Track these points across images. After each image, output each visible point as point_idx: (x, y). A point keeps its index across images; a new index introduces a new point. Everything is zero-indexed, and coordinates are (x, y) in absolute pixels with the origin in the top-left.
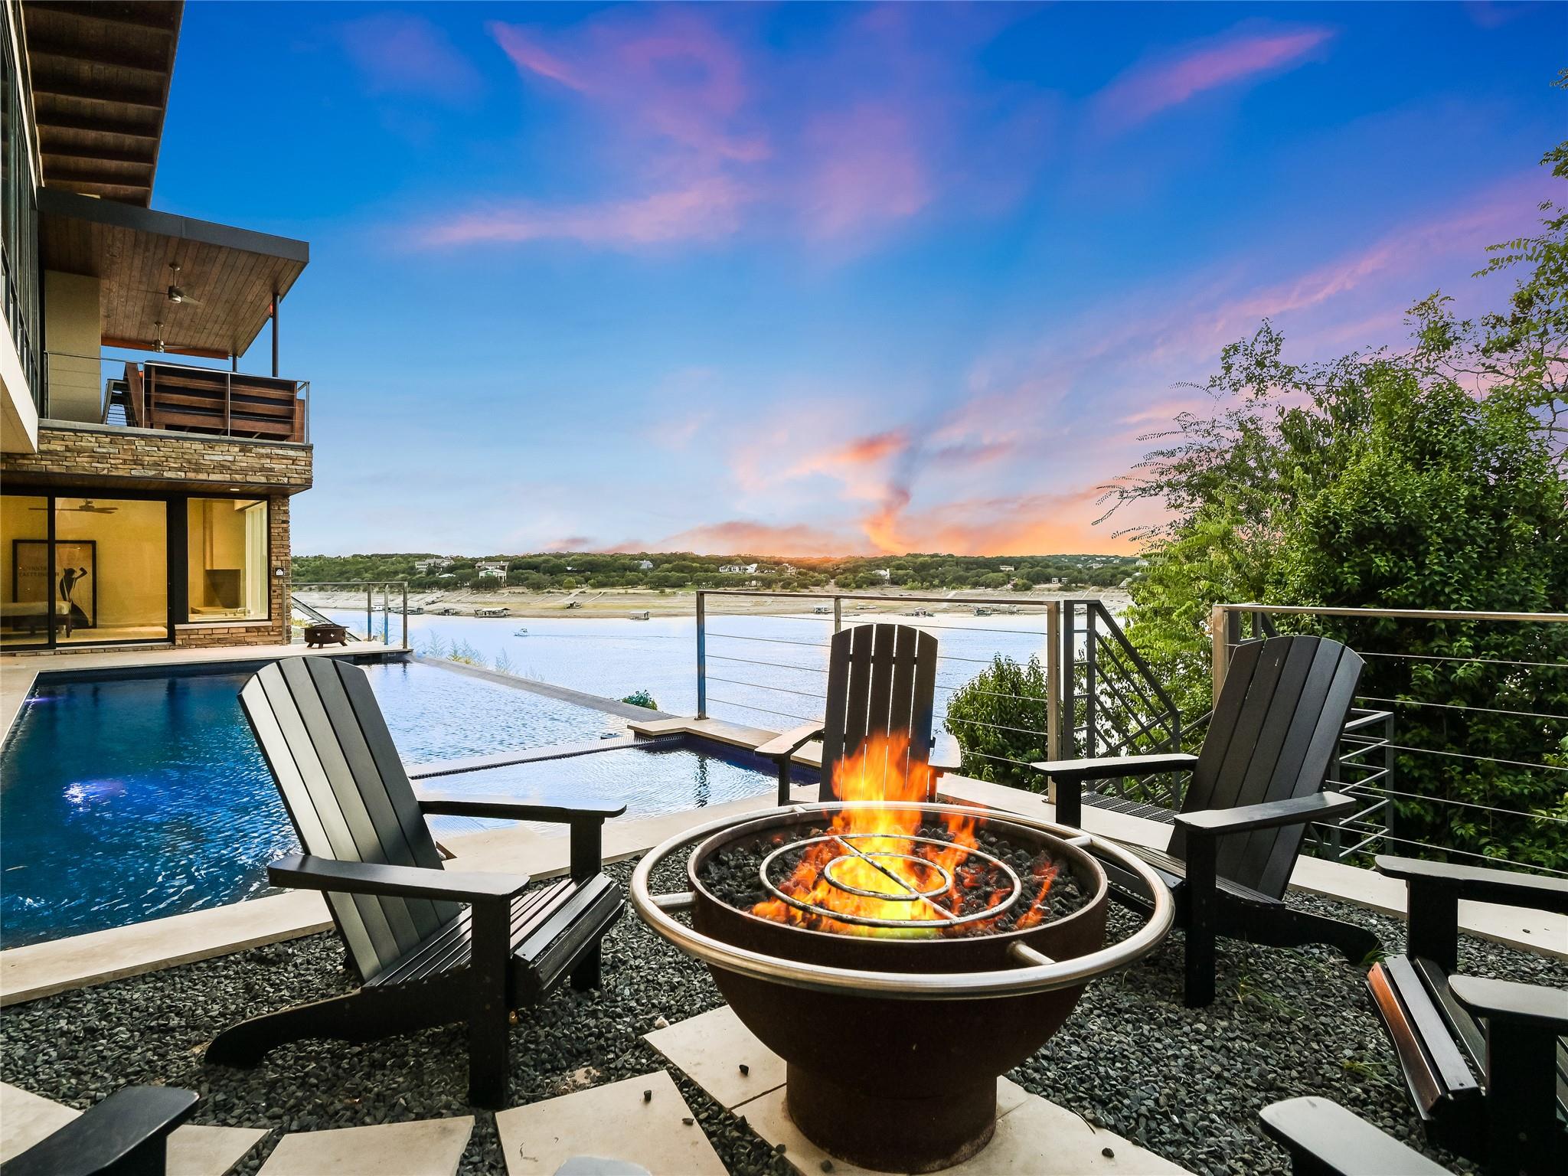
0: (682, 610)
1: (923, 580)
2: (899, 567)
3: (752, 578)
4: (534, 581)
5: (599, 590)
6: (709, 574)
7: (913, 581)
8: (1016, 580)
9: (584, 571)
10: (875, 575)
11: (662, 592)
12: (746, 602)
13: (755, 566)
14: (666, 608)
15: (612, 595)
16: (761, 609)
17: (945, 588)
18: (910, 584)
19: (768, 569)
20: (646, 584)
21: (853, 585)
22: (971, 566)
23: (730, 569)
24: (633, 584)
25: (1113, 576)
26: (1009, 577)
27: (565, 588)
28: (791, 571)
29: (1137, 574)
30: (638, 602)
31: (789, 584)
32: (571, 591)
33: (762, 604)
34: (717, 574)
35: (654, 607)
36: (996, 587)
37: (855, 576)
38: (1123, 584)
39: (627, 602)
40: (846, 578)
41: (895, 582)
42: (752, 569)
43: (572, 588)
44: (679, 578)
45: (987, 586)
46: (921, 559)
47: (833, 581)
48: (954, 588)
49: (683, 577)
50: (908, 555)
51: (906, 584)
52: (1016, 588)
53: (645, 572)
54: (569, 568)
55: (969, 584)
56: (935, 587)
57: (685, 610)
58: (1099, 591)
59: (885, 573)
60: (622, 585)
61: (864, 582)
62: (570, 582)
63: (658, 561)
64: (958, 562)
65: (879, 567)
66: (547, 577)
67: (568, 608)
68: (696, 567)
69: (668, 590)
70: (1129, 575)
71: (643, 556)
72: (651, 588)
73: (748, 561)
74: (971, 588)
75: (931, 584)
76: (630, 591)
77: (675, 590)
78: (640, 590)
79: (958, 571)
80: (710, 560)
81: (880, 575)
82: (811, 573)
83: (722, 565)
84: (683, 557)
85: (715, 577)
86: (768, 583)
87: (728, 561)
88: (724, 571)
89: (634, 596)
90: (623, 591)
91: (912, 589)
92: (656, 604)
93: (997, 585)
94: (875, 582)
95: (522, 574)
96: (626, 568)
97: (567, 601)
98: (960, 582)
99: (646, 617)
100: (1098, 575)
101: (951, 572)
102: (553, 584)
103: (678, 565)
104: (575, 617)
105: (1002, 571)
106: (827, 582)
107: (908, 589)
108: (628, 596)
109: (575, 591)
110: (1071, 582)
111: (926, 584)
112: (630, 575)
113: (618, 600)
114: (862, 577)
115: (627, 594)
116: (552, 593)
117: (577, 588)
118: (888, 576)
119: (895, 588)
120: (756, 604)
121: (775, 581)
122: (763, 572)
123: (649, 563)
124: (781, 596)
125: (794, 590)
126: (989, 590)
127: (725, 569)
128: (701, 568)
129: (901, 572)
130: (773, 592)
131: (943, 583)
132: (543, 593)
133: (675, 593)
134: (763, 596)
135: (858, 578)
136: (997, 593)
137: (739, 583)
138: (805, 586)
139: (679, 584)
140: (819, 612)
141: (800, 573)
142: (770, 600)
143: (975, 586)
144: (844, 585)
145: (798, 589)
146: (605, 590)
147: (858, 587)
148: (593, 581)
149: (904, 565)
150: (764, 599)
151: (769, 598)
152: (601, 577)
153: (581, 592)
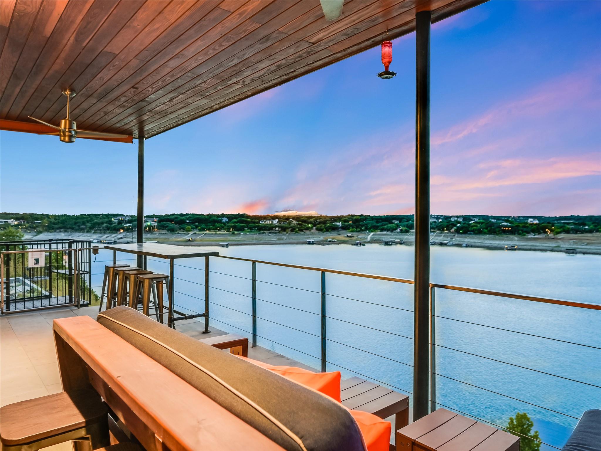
0: (243, 242)
1: (357, 228)
2: (345, 221)
3: (276, 227)
4: (171, 228)
5: (202, 232)
6: (256, 224)
7: (353, 228)
8: (401, 228)
9: (195, 223)
10: (335, 225)
11: (233, 233)
12: (273, 237)
13: (277, 220)
14: (235, 241)
15: (209, 234)
16: (282, 242)
17: (367, 232)
18: (351, 229)
19: (283, 222)
20: (225, 229)
21: (325, 230)
22: (379, 221)
23: (265, 222)
24: (219, 229)
26: (398, 226)
27: (187, 231)
28: (295, 223)
29: (458, 225)
30: (221, 238)
31: (295, 229)
32: (189, 233)
33: (282, 239)
34: (259, 224)
37: (325, 226)
38: (453, 230)
39: (218, 238)
40: (321, 227)
41: (344, 228)
42: (276, 222)
43: (190, 231)
44: (241, 226)
45: (388, 230)
46: (355, 217)
47: (314, 228)
48: (372, 232)
49: (243, 226)
50: (349, 215)
51: (349, 229)
52: (401, 231)
53: (224, 223)
54: (188, 221)
55: (379, 229)
56: (363, 230)
57: (245, 242)
58: (441, 233)
59: (340, 224)
60: (213, 229)
61: (330, 229)
62: (189, 228)
63: (231, 217)
64: (373, 218)
65: (336, 221)
66: (177, 226)
67: (188, 241)
68: (249, 221)
69: (236, 232)
70: (455, 225)
71: (223, 215)
72: (228, 231)
73: (273, 218)
74: (380, 232)
75: (361, 229)
76: (218, 233)
77: (239, 232)
78: (222, 232)
79: (373, 223)
80: (256, 217)
81: (337, 225)
82: (304, 224)
83: (261, 220)
84: (242, 216)
85: (259, 226)
86: (284, 229)
87: (265, 218)
88: (262, 223)
89: (220, 235)
90: (214, 233)
91: (352, 231)
92: (231, 239)
93: (392, 230)
94: (334, 229)
95: (165, 224)
96: (215, 221)
97: (187, 238)
98: (374, 228)
99: (227, 246)
100: (440, 226)
101: (371, 223)
102: (180, 229)
103: (240, 220)
104: (192, 246)
105: (394, 223)
106: (312, 228)
107: (350, 232)
108: (217, 235)
109: (191, 233)
111: (359, 229)
112: (217, 225)
113: (213, 237)
114: (328, 226)
115: (216, 234)
116: (180, 233)
117: (192, 231)
118: (341, 225)
119: (344, 231)
120: (279, 239)
121: (288, 228)
122: (281, 223)
123: (226, 219)
124: (291, 235)
125: (296, 232)
126: (389, 233)
127: (263, 222)
128: (251, 221)
129: (346, 224)
130: (287, 233)
131: (367, 229)
132: (176, 234)
133: (239, 234)
134: (282, 235)
135: (326, 227)
136: (393, 234)
137: (270, 229)
138: (302, 230)
139: (241, 229)
140: (309, 243)
141: (298, 224)
142: (285, 237)
143: (382, 230)
144: (319, 230)
145: (299, 232)
146: (205, 233)
147: (327, 230)
148: (199, 228)
149: (348, 220)
150: (283, 237)
151: (285, 236)
152: (203, 226)
153: (194, 233)
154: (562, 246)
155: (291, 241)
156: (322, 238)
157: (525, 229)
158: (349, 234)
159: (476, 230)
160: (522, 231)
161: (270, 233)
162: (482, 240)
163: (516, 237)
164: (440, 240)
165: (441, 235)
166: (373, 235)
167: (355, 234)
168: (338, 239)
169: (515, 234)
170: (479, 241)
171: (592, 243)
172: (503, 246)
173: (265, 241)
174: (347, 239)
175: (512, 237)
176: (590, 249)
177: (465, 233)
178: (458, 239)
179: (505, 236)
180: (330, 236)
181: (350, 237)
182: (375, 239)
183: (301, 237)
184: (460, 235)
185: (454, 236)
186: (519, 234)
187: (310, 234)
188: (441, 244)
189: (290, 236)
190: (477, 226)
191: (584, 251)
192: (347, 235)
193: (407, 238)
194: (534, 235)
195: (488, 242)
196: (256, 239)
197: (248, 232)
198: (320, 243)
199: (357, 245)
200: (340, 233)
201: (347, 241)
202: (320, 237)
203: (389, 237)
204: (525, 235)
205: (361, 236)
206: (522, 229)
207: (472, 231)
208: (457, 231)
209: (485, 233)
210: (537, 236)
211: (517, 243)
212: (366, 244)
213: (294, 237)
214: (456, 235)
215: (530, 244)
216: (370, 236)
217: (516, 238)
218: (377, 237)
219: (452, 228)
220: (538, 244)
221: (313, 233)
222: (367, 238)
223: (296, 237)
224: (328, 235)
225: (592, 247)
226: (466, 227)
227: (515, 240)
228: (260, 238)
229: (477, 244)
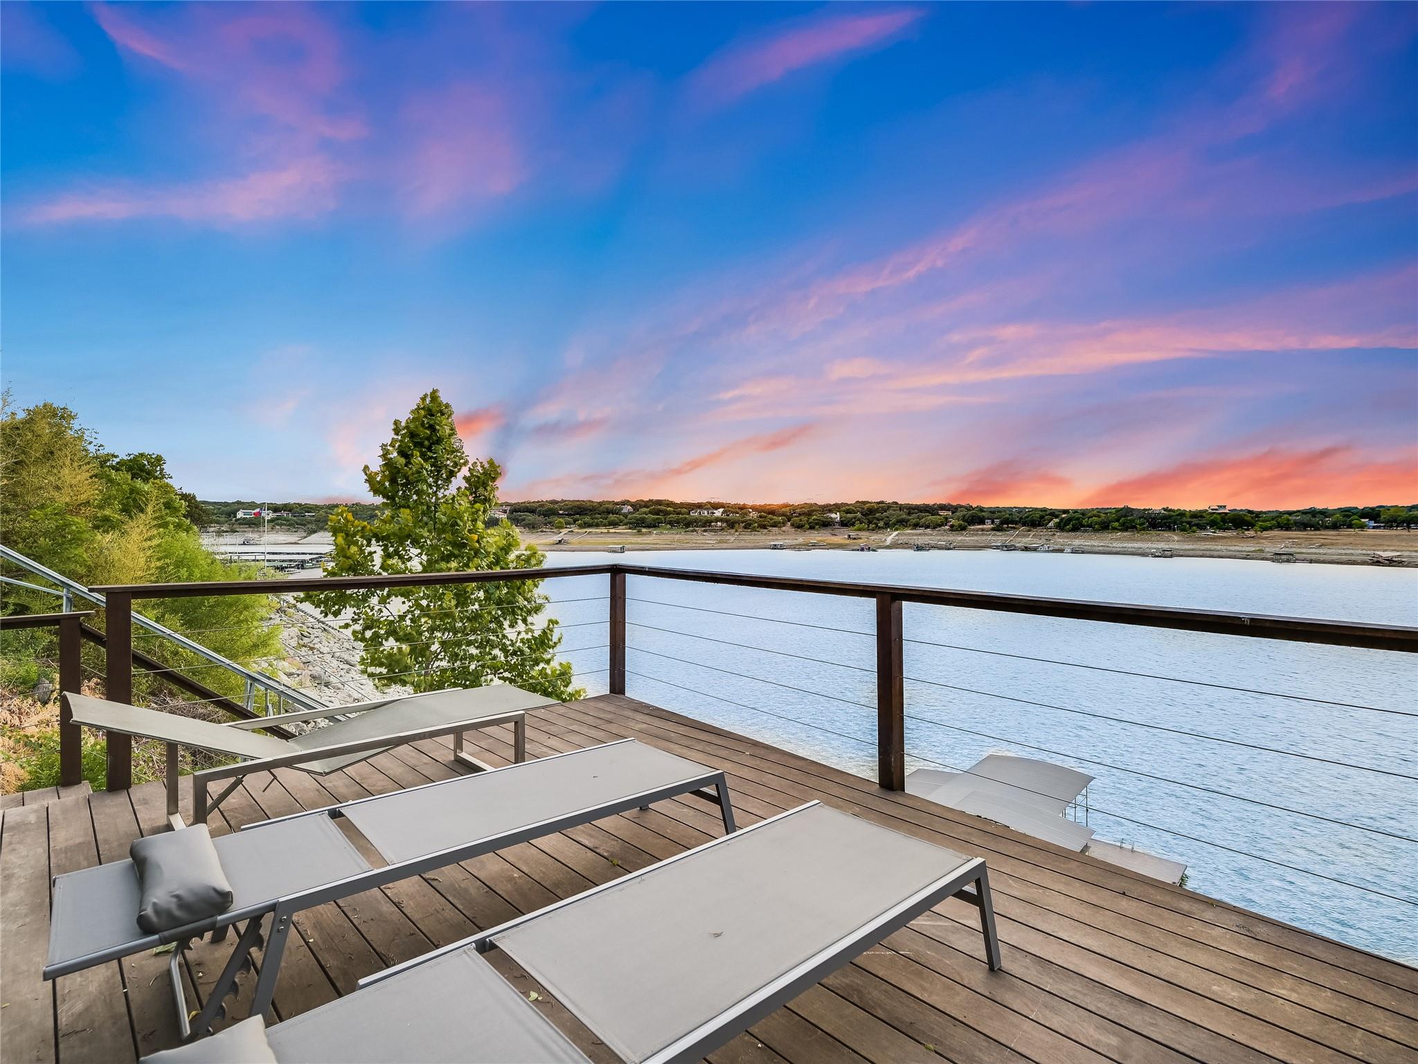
0: (656, 546)
1: (870, 522)
2: (848, 512)
3: (717, 520)
4: (529, 522)
5: (585, 530)
6: (682, 517)
7: (861, 523)
8: (953, 522)
9: (574, 515)
10: (827, 518)
11: (639, 531)
12: (709, 538)
13: (721, 510)
14: (641, 544)
15: (596, 533)
16: (725, 545)
17: (889, 530)
18: (857, 526)
19: (733, 513)
20: (625, 524)
21: (807, 526)
22: (912, 511)
23: (700, 513)
24: (614, 524)
25: (1042, 517)
26: (946, 520)
27: (556, 528)
28: (753, 514)
29: (1064, 516)
30: (618, 539)
31: (752, 525)
32: (561, 530)
33: (726, 541)
34: (687, 516)
35: (631, 543)
36: (934, 528)
38: (1051, 524)
39: (609, 540)
40: (801, 521)
41: (844, 524)
42: (718, 513)
43: (562, 528)
44: (654, 520)
45: (927, 527)
46: (869, 506)
47: (789, 523)
48: (897, 529)
49: (657, 519)
50: (858, 502)
51: (853, 524)
52: (953, 528)
53: (625, 516)
54: (561, 512)
55: (910, 525)
56: (880, 528)
57: (658, 546)
58: (1029, 531)
59: (836, 516)
60: (605, 525)
61: (817, 524)
62: (560, 522)
63: (637, 506)
64: (901, 507)
65: (830, 511)
66: (541, 518)
67: (557, 544)
68: (670, 511)
69: (644, 530)
70: (1057, 517)
71: (626, 503)
72: (630, 528)
73: (716, 506)
74: (912, 529)
75: (877, 526)
76: (611, 531)
77: (650, 530)
78: (621, 529)
79: (901, 515)
80: (682, 505)
81: (831, 518)
82: (770, 516)
83: (693, 510)
84: (659, 502)
85: (686, 518)
86: (731, 525)
87: (700, 506)
88: (694, 514)
89: (615, 535)
90: (606, 531)
91: (860, 530)
92: (633, 541)
93: (936, 526)
94: (826, 524)
95: (520, 516)
96: (609, 512)
97: (557, 538)
98: (902, 523)
99: (623, 551)
100: (1027, 517)
101: (894, 515)
102: (546, 524)
103: (654, 509)
104: (561, 550)
105: (941, 515)
106: (784, 524)
107: (856, 530)
108: (609, 535)
109: (565, 531)
110: (1002, 523)
111: (872, 526)
112: (612, 517)
113: (601, 537)
114: (814, 519)
115: (608, 533)
116: (545, 532)
117: (566, 528)
118: (839, 519)
119: (845, 529)
120: (721, 542)
121: (738, 522)
122: (728, 515)
123: (629, 507)
124: (744, 535)
125: (754, 530)
126: (928, 531)
127: (695, 512)
128: (674, 511)
129: (849, 515)
130: (736, 531)
131: (887, 525)
132: (538, 532)
133: (650, 532)
134: (728, 535)
135: (810, 520)
136: (935, 532)
137: (706, 524)
138: (764, 527)
139: (654, 525)
140: (775, 547)
141: (761, 517)
142: (732, 539)
143: (916, 526)
144: (799, 527)
145: (758, 530)
146: (591, 530)
147: (812, 528)
148: (580, 521)
149: (853, 510)
150: (728, 538)
151: (731, 537)
152: (587, 519)
153: (569, 531)
154: (1267, 549)
155: (743, 544)
156: (801, 540)
157: (1195, 521)
158: (853, 534)
159: (1096, 523)
160: (1189, 523)
161: (705, 531)
162: (1108, 542)
163: (1176, 535)
164: (1025, 543)
165: (1029, 535)
166: (897, 535)
167: (864, 534)
168: (830, 542)
169: (1174, 530)
170: (1101, 544)
171: (1332, 544)
172: (1147, 551)
173: (694, 545)
174: (848, 542)
175: (1166, 534)
176: (1325, 554)
177: (1075, 529)
178: (1060, 539)
179: (1153, 532)
180: (815, 536)
181: (855, 539)
182: (900, 542)
183: (761, 537)
184: (1065, 534)
185: (1054, 535)
186: (1184, 530)
187: (779, 534)
188: (1026, 549)
189: (742, 537)
190: (1099, 517)
191: (1314, 557)
192: (850, 536)
193: (962, 540)
194: (1215, 533)
195: (1118, 545)
196: (678, 541)
197: (667, 529)
198: (795, 548)
199: (862, 550)
200: (836, 532)
201: (847, 545)
202: (796, 539)
203: (926, 538)
204: (1194, 532)
205: (875, 537)
206: (1190, 520)
207: (1090, 526)
208: (1061, 527)
209: (1114, 529)
210: (1219, 534)
211: (1177, 546)
212: (879, 550)
213: (749, 537)
214: (1058, 534)
215: (1202, 548)
216: (891, 536)
217: (1176, 538)
218: (903, 539)
219: (1051, 520)
220: (1219, 547)
221: (784, 532)
222: (886, 540)
223: (752, 537)
224: (811, 535)
225: (1329, 551)
226: (1078, 519)
227: (1173, 541)
228: (686, 540)
229: (1097, 549)
